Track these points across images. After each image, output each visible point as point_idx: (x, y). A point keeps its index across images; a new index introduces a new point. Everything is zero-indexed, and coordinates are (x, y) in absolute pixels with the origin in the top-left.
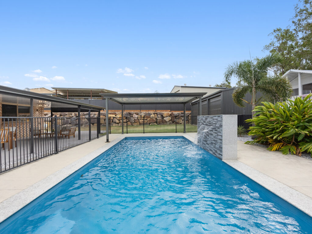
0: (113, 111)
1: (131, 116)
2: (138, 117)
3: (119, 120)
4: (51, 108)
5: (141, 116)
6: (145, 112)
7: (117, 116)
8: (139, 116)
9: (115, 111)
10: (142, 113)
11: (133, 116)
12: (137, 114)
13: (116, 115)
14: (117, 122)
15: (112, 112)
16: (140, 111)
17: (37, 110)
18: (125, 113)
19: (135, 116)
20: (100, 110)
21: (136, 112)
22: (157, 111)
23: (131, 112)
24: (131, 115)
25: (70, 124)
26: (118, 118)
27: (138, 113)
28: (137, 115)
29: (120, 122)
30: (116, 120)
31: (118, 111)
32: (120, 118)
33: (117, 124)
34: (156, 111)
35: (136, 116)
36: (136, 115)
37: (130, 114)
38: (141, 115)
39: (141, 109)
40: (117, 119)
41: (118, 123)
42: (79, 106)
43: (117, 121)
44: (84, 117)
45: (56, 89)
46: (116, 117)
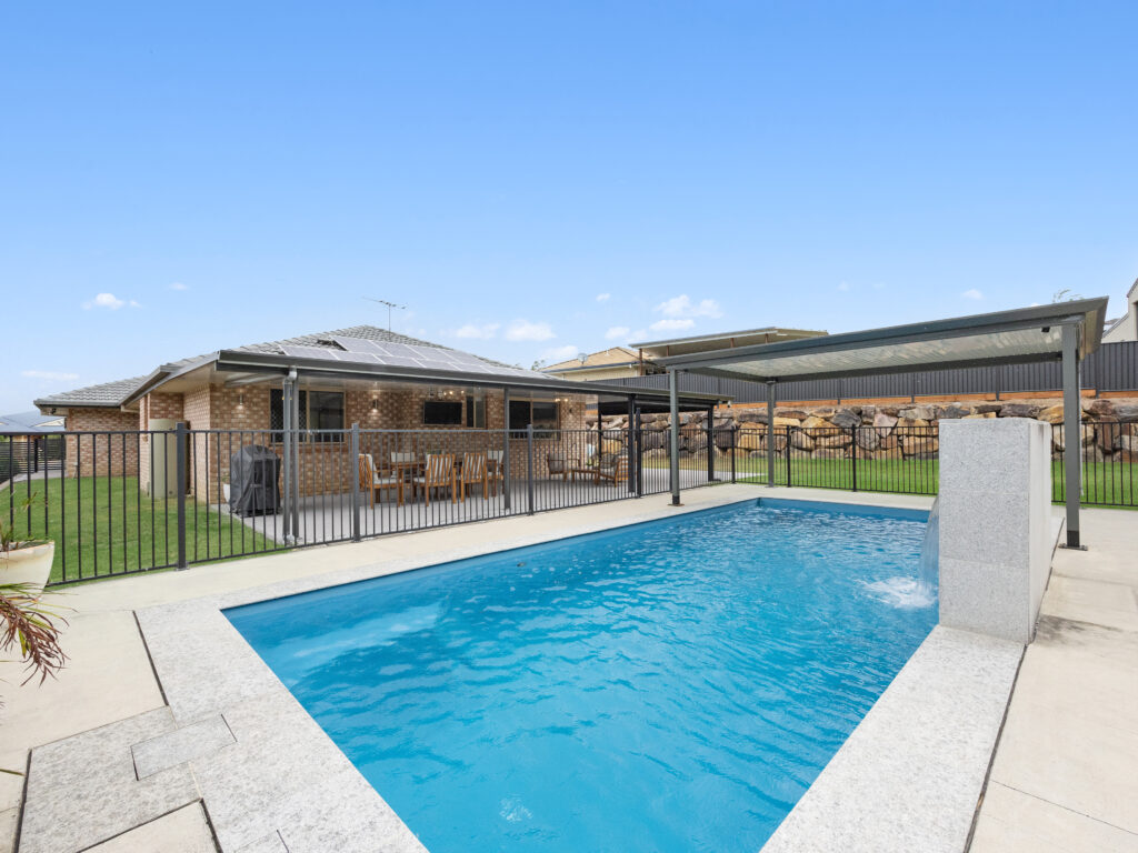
0: (797, 404)
1: (864, 423)
2: (893, 428)
3: (814, 438)
4: (599, 404)
5: (910, 423)
6: (930, 405)
7: (805, 422)
8: (901, 423)
9: (802, 406)
10: (915, 411)
11: (871, 424)
12: (895, 414)
13: (802, 421)
14: (804, 446)
15: (792, 409)
16: (909, 399)
17: (570, 411)
18: (839, 411)
19: (880, 421)
20: (712, 405)
21: (888, 406)
22: (1002, 396)
23: (863, 407)
24: (865, 420)
25: (662, 447)
26: (809, 432)
27: (898, 411)
28: (894, 420)
29: (816, 447)
30: (800, 439)
31: (810, 406)
32: (815, 429)
33: (804, 453)
34: (998, 399)
35: (889, 422)
36: (885, 417)
37: (860, 413)
38: (911, 417)
39: (914, 392)
40: (806, 434)
41: (809, 450)
42: (632, 396)
43: (807, 443)
44: (698, 426)
45: (641, 347)
46: (803, 425)
